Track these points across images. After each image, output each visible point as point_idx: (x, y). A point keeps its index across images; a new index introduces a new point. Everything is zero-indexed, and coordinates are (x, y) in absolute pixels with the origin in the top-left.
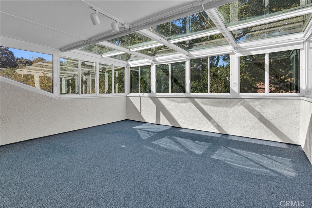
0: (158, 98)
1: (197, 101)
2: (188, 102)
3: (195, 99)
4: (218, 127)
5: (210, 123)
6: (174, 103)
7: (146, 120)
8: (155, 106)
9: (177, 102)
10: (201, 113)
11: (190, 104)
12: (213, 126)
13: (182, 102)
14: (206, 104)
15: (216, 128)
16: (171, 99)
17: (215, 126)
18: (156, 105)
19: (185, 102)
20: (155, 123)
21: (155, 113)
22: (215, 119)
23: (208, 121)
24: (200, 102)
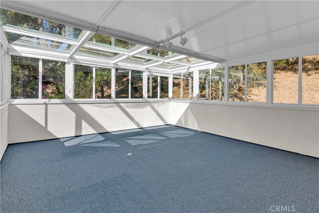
0: (79, 105)
1: (122, 106)
2: (115, 107)
3: (121, 104)
4: (137, 124)
5: (132, 122)
6: (101, 109)
7: (57, 136)
8: (74, 115)
9: (104, 107)
10: (125, 115)
11: (116, 109)
12: (134, 124)
13: (109, 107)
14: (129, 107)
15: (136, 125)
16: (97, 104)
17: (135, 124)
18: (76, 113)
19: (112, 107)
20: (74, 136)
21: (74, 124)
22: (135, 118)
23: (130, 121)
24: (125, 106)
